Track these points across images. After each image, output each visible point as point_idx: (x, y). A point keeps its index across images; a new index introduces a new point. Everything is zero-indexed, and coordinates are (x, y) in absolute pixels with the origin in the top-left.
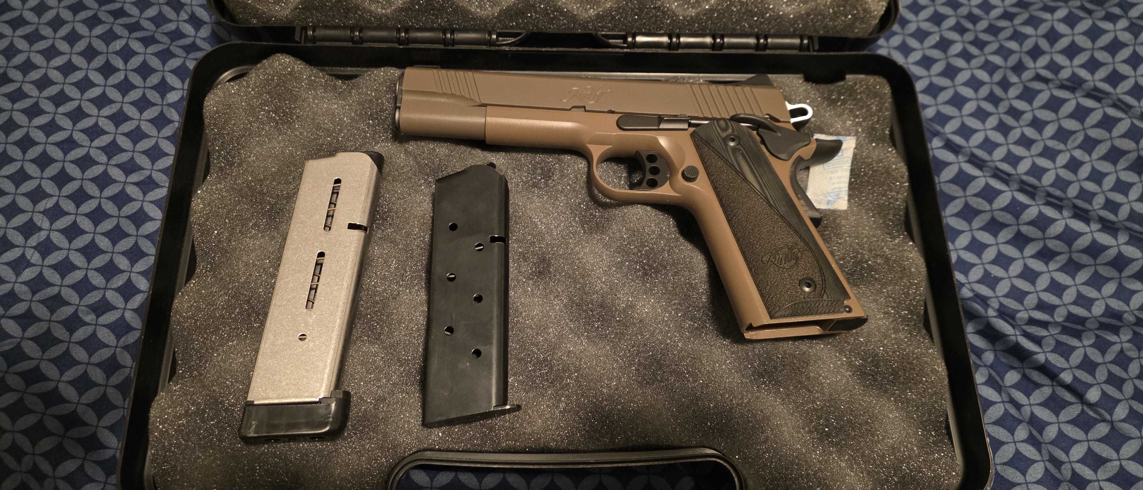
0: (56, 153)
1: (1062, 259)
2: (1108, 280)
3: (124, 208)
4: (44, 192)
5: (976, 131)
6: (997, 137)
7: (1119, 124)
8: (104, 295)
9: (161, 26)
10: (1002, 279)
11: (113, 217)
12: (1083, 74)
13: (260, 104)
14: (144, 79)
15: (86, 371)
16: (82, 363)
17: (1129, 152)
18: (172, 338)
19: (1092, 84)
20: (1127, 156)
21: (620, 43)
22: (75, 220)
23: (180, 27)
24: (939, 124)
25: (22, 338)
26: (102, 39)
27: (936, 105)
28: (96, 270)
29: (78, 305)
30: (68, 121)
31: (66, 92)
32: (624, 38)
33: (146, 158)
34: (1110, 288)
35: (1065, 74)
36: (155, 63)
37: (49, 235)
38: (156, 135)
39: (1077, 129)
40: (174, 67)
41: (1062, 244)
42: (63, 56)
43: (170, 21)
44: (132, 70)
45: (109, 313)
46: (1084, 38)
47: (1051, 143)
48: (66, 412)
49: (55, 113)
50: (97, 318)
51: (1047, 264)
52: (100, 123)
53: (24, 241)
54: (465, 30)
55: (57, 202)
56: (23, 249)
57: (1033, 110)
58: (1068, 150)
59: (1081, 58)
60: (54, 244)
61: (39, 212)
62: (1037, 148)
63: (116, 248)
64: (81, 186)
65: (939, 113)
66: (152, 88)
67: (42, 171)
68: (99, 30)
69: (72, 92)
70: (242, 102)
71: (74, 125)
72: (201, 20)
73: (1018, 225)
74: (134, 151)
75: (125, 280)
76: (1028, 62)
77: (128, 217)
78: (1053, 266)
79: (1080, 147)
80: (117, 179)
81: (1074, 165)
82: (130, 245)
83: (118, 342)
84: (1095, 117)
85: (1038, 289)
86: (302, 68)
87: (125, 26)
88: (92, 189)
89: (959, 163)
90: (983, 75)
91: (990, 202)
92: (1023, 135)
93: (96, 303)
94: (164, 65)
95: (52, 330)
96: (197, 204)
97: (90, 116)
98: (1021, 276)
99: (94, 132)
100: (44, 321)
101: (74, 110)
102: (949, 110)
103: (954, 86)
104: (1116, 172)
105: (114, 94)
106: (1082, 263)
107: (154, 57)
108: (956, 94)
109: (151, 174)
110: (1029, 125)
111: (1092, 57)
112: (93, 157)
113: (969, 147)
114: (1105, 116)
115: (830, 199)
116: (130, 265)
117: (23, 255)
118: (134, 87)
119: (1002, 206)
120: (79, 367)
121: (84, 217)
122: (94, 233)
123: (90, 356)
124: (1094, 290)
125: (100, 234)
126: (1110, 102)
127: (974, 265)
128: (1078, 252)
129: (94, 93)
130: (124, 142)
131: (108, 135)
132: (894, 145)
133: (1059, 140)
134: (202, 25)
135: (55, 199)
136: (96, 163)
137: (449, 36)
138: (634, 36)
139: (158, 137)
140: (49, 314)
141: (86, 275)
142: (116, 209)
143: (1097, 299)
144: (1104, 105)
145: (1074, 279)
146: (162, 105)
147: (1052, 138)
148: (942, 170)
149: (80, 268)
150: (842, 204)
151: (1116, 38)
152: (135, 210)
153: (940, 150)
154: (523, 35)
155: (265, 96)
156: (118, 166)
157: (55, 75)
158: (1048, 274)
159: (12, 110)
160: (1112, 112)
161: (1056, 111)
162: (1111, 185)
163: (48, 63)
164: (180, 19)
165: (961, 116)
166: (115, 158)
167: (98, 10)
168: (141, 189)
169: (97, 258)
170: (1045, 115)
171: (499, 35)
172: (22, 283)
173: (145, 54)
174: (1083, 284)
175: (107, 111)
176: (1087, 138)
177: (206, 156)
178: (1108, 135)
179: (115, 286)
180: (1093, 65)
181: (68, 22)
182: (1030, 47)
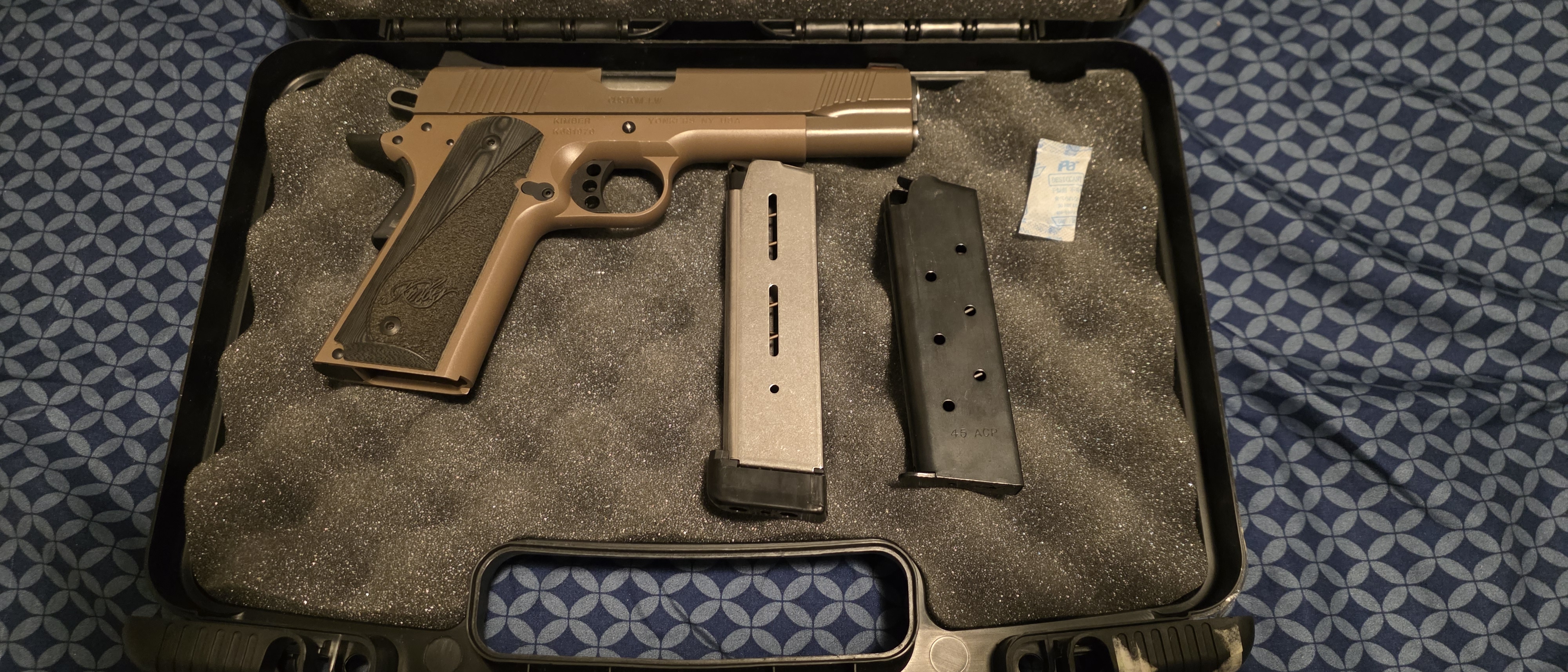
0: (93, 181)
1: (1374, 308)
2: (1436, 335)
3: (173, 249)
4: (78, 229)
5: (1264, 142)
6: (1293, 150)
7: (1457, 130)
8: (147, 353)
9: (225, 24)
10: (1291, 334)
11: (159, 258)
12: (1416, 66)
13: (338, 117)
14: (203, 90)
15: (122, 446)
16: (118, 436)
17: (1471, 166)
18: (220, 399)
19: (1427, 80)
20: (1469, 172)
21: (789, 33)
22: (115, 263)
23: (248, 25)
24: (1215, 134)
25: (47, 405)
26: (152, 42)
27: (1214, 109)
28: (137, 323)
29: (115, 367)
30: (109, 141)
31: (108, 106)
32: (792, 26)
33: (201, 186)
34: (1438, 347)
35: (1390, 68)
36: (215, 70)
37: (82, 281)
38: (215, 158)
39: (1403, 138)
40: (238, 74)
41: (1371, 288)
42: (105, 63)
43: (236, 18)
44: (188, 80)
45: (151, 376)
46: (1417, 19)
47: (1367, 158)
48: (95, 493)
49: (94, 133)
50: (137, 382)
51: (1354, 315)
52: (148, 145)
53: (52, 288)
54: (591, 19)
55: (94, 241)
56: (51, 298)
57: (1344, 115)
58: (1390, 166)
59: (1413, 46)
60: (88, 292)
61: (72, 253)
62: (1348, 164)
63: (161, 296)
64: (122, 221)
65: (1217, 120)
66: (212, 101)
67: (76, 204)
68: (150, 31)
69: (115, 107)
70: (314, 114)
71: (116, 147)
72: (273, 17)
73: (1314, 263)
74: (187, 179)
75: (172, 335)
76: (1341, 52)
77: (178, 259)
78: (1362, 317)
79: (1405, 161)
80: (166, 212)
81: (1397, 186)
82: (179, 292)
83: (161, 411)
84: (1426, 122)
85: (1340, 347)
86: (388, 73)
87: (180, 25)
88: (134, 224)
89: (1235, 183)
90: (1276, 70)
91: (1277, 233)
92: (1329, 147)
93: (136, 363)
94: (225, 74)
95: (83, 395)
96: (254, 238)
97: (135, 136)
98: (1317, 330)
99: (140, 155)
100: (73, 384)
101: (117, 129)
102: (1230, 116)
103: (1238, 84)
104: (1455, 193)
105: (165, 110)
106: (1400, 312)
107: (214, 64)
108: (1240, 95)
109: (207, 206)
110: (1338, 134)
111: (1428, 44)
112: (137, 185)
113: (1256, 164)
114: (1439, 120)
115: (1053, 225)
116: (178, 317)
117: (51, 305)
118: (190, 101)
119: (1292, 238)
120: (114, 440)
121: (125, 259)
122: (137, 278)
123: (128, 428)
124: (1416, 349)
125: (143, 279)
126: (1448, 101)
127: (1255, 316)
128: (1393, 298)
129: (141, 107)
130: (175, 168)
131: (156, 160)
132: (1146, 160)
133: (1378, 154)
134: (274, 23)
135: (91, 237)
136: (141, 193)
137: (569, 27)
138: (804, 25)
139: (217, 162)
140: (80, 377)
141: (126, 330)
142: (163, 248)
143: (1420, 361)
144: (1437, 105)
145: (1389, 335)
146: (224, 122)
147: (1369, 150)
148: (1213, 192)
149: (118, 321)
150: (1067, 234)
151: (1459, 17)
152: (186, 250)
153: (1211, 167)
154: (663, 24)
155: (345, 109)
156: (168, 196)
157: (95, 87)
158: (1355, 328)
159: (41, 130)
160: (1448, 114)
161: (1374, 115)
162: (1448, 211)
163: (86, 72)
164: (248, 15)
165: (1246, 123)
166: (164, 186)
167: (148, 6)
168: (194, 225)
169: (140, 309)
170: (1360, 121)
171: (632, 25)
172: (49, 339)
173: (203, 59)
174: (1401, 341)
175: (157, 129)
176: (1415, 149)
177: (269, 182)
178: (1442, 144)
179: (160, 343)
180: (1429, 55)
181: (112, 22)
182: (1343, 32)
